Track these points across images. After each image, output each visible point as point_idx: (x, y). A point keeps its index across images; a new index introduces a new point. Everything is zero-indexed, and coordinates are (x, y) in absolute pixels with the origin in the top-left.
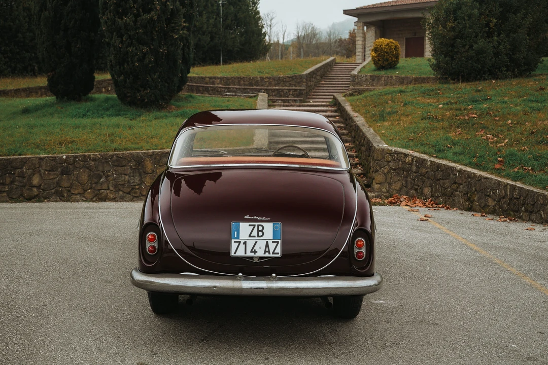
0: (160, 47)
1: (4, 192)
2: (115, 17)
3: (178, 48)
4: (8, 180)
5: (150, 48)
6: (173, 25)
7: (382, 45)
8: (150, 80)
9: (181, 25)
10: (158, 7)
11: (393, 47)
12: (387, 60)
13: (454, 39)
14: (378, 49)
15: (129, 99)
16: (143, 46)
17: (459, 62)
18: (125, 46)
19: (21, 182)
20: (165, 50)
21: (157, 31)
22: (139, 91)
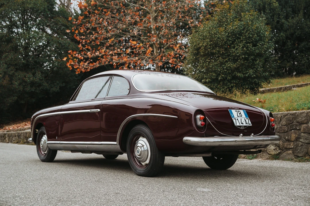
1: (289, 149)
4: (293, 136)
19: (306, 139)
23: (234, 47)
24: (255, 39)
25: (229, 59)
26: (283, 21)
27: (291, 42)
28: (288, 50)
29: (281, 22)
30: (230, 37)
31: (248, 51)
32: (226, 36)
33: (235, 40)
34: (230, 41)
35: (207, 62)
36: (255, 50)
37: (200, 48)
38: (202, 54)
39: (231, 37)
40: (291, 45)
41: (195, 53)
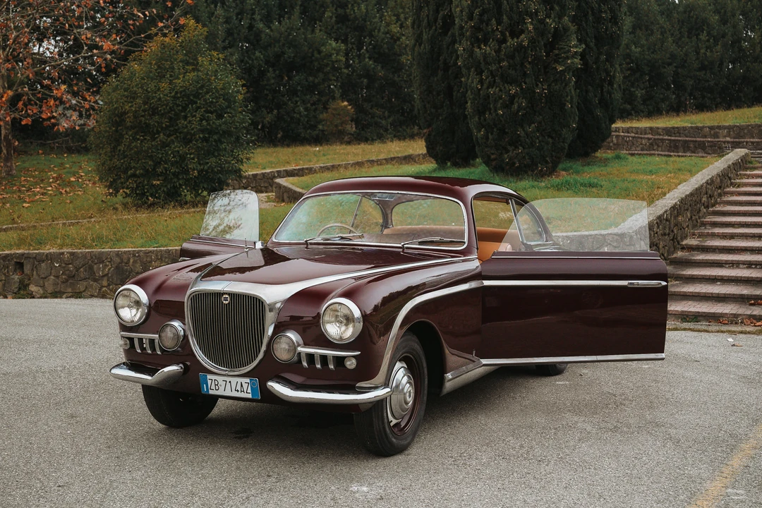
0: (537, 85)
2: (473, 47)
3: (566, 85)
5: (522, 89)
6: (557, 52)
8: (523, 134)
9: (570, 51)
10: (530, 27)
15: (494, 163)
16: (511, 85)
18: (485, 86)
20: (544, 89)
21: (530, 63)
22: (507, 151)
23: (185, 118)
24: (220, 105)
25: (177, 138)
26: (261, 25)
27: (274, 71)
28: (267, 87)
29: (258, 29)
30: (178, 98)
31: (208, 127)
32: (172, 97)
33: (187, 105)
34: (178, 105)
35: (138, 139)
36: (220, 125)
37: (125, 113)
38: (129, 124)
39: (181, 99)
40: (274, 78)
41: (116, 120)
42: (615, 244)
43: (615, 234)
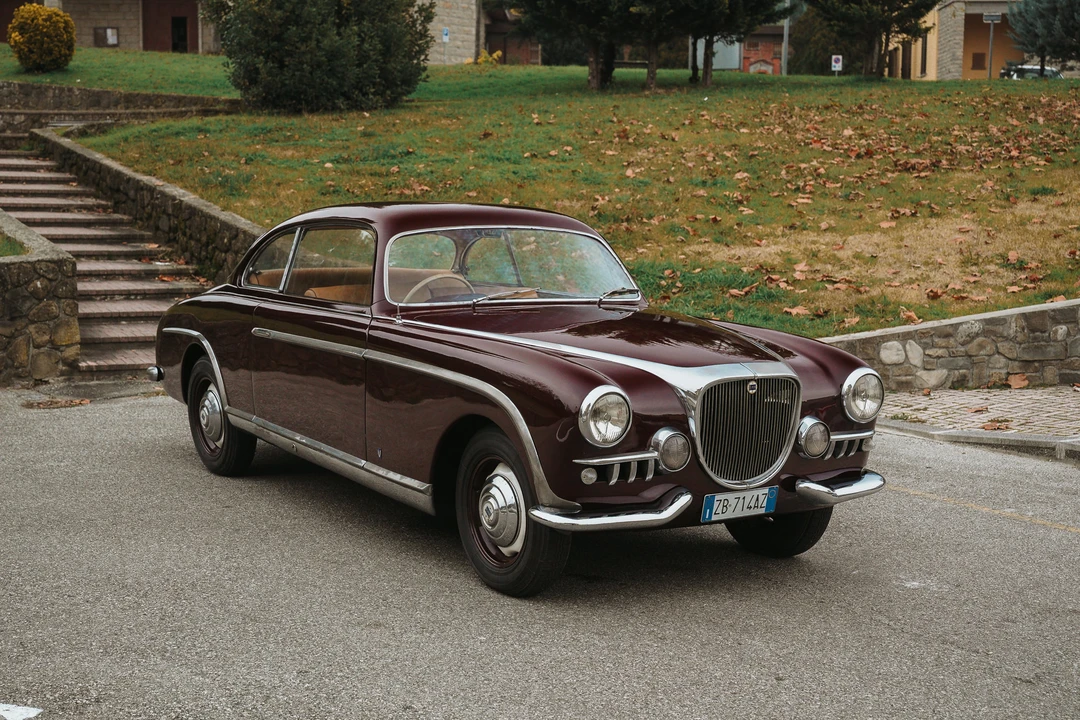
7: (36, 18)
11: (62, 25)
12: (50, 52)
13: (280, 26)
14: (27, 27)
17: (296, 73)
42: (51, 276)
43: (49, 261)
